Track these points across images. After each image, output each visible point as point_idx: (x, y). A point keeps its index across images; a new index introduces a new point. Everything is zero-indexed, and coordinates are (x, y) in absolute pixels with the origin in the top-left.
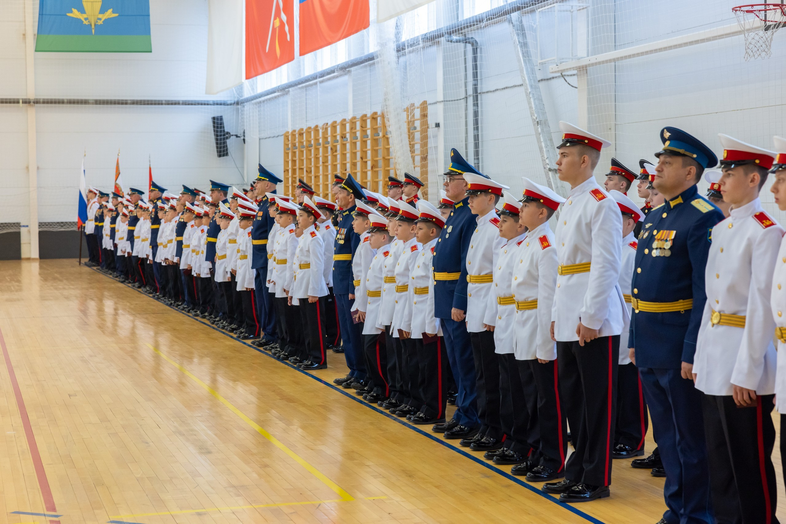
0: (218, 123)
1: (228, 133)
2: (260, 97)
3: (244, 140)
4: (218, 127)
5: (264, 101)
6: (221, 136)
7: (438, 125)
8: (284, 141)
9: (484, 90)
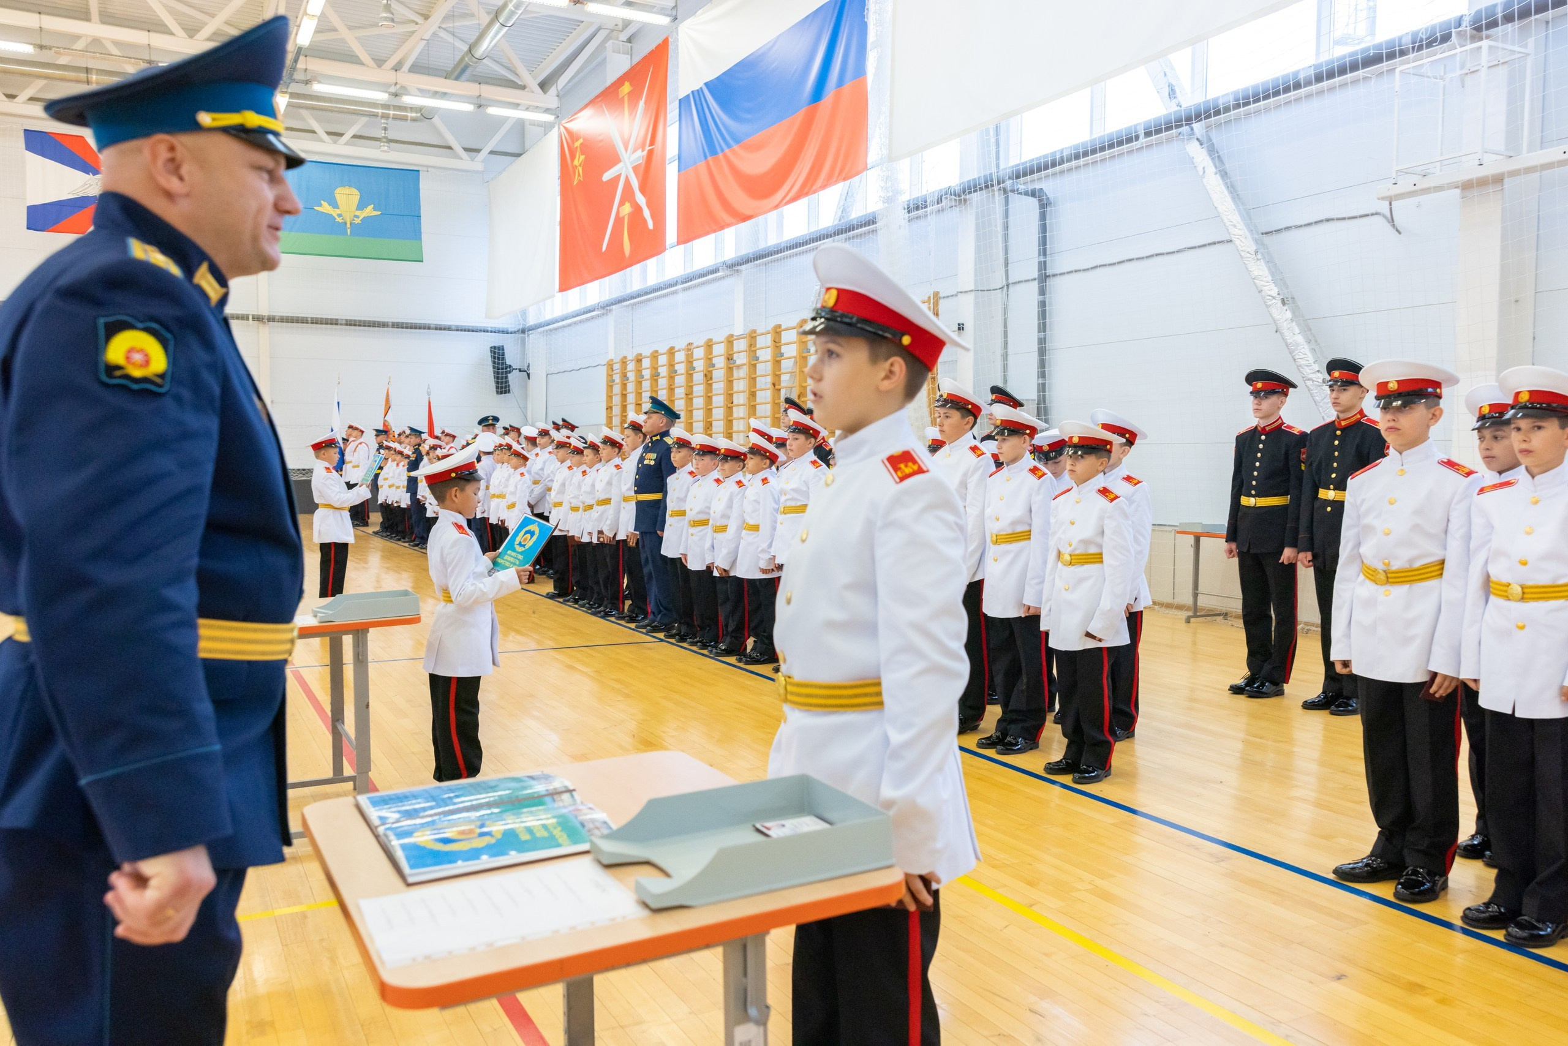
0: (497, 354)
1: (510, 366)
2: (563, 320)
3: (528, 375)
4: (499, 359)
5: (570, 325)
6: (502, 369)
7: (961, 327)
8: (607, 371)
9: (1057, 271)
